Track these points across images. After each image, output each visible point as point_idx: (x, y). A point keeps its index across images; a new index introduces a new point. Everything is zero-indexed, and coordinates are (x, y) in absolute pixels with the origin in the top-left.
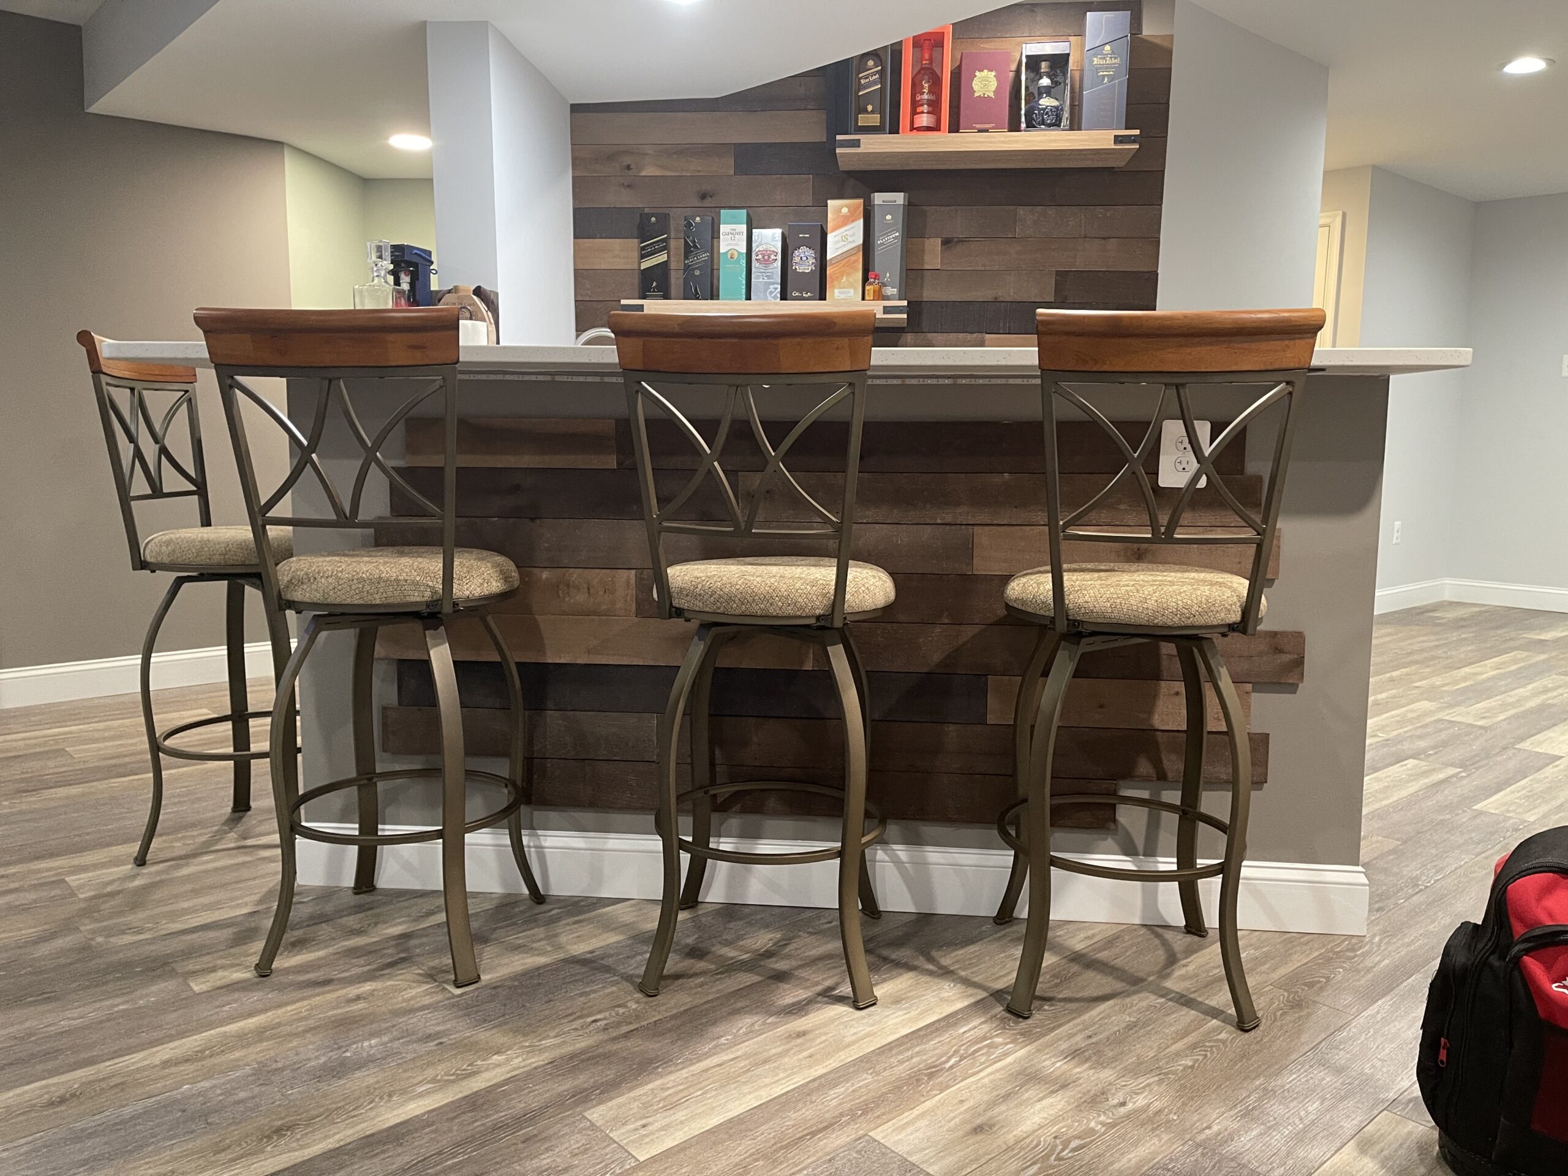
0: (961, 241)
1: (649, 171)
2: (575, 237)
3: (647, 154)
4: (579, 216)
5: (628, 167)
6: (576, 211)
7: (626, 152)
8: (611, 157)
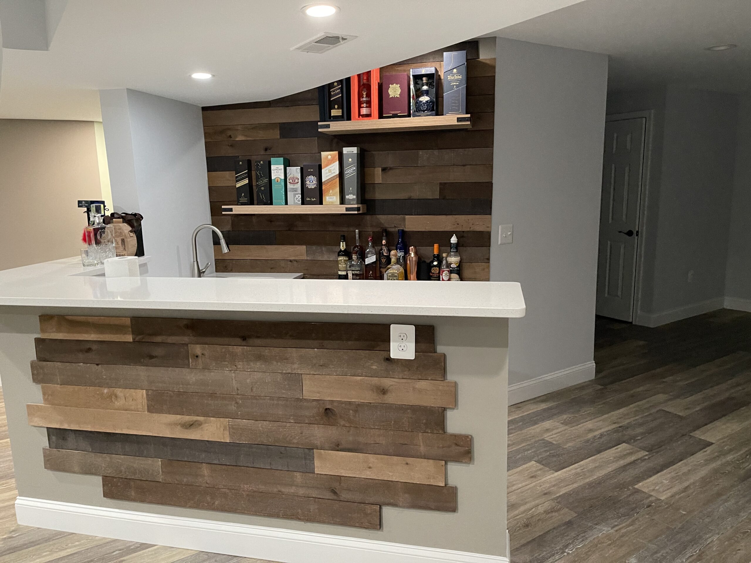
0: (391, 169)
1: (240, 138)
2: (208, 171)
3: (238, 130)
4: (210, 160)
5: (230, 137)
6: (207, 158)
7: (229, 129)
8: (222, 132)
